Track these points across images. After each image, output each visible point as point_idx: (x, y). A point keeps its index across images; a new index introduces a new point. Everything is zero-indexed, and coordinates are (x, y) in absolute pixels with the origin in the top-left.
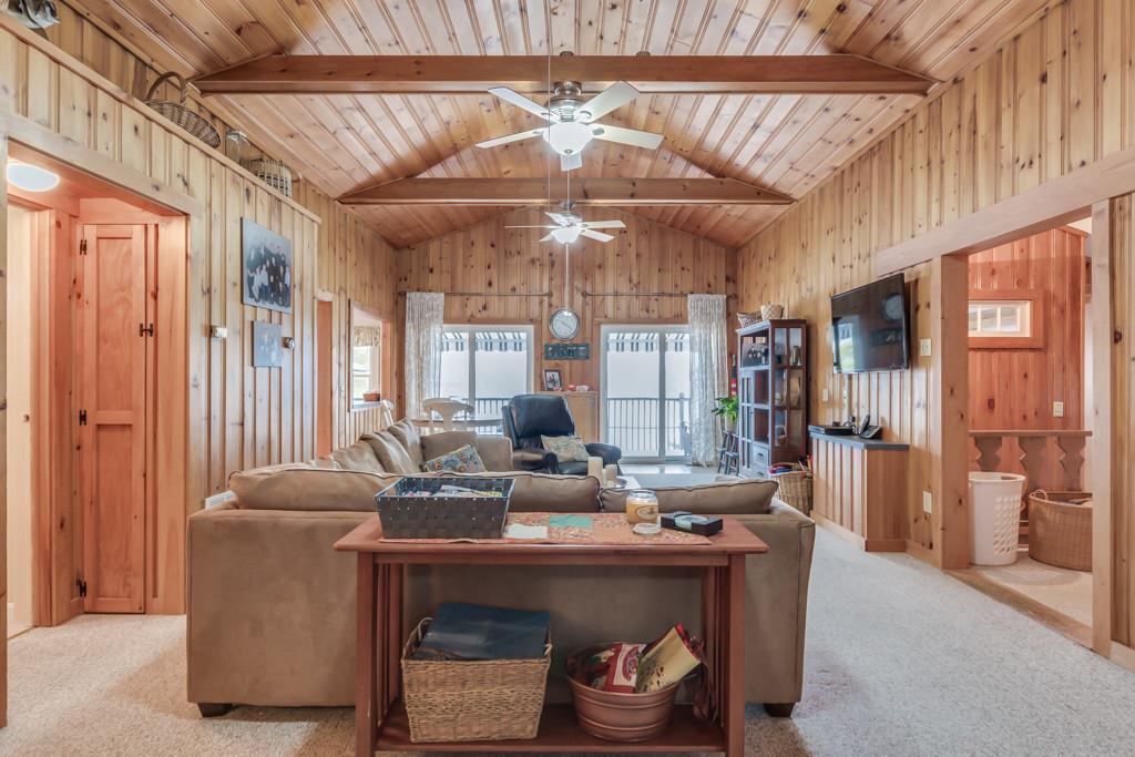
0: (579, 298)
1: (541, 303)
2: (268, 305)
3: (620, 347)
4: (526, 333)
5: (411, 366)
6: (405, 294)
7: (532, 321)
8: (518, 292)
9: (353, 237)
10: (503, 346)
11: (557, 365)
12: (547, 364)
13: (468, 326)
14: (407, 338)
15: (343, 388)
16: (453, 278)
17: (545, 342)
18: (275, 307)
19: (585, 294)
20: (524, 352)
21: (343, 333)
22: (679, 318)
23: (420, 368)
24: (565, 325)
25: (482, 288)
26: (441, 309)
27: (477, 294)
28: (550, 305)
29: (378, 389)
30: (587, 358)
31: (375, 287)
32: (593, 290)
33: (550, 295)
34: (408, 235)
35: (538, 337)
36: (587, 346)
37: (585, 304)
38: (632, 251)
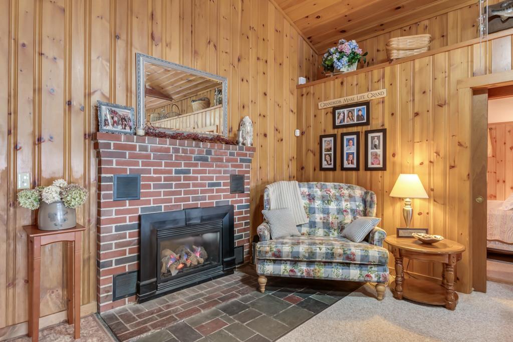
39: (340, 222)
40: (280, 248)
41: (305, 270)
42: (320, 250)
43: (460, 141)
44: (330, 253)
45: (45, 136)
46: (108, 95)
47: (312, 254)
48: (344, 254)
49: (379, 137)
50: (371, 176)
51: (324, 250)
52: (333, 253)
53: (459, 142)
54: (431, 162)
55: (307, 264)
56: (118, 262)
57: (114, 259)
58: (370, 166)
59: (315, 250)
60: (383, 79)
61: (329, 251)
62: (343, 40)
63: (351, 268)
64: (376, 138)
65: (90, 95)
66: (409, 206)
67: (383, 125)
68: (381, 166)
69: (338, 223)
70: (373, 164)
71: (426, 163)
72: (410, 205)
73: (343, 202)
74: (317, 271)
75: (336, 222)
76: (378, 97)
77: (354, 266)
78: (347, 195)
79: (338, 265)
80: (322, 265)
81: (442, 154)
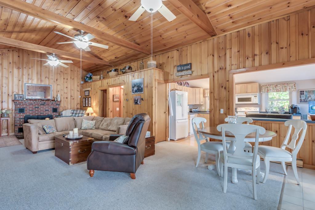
2: (137, 93)
45: (3, 101)
46: (17, 92)
56: (19, 125)
57: (18, 125)
62: (90, 73)
65: (13, 93)
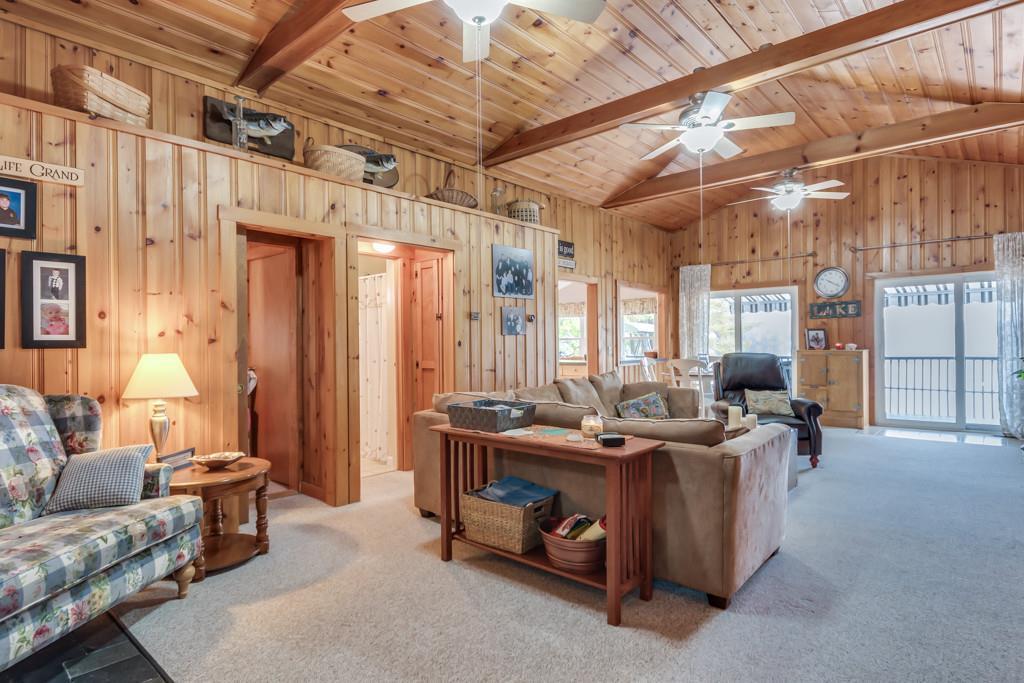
0: (847, 256)
1: (805, 263)
2: (513, 295)
3: (902, 301)
4: (790, 294)
5: (683, 330)
6: (678, 268)
7: (795, 282)
8: (781, 255)
9: (619, 231)
10: (768, 307)
11: (824, 323)
12: (812, 323)
13: (732, 292)
14: (681, 306)
15: (610, 348)
16: (720, 250)
17: (810, 300)
18: (520, 296)
19: (854, 250)
20: (789, 311)
21: (610, 304)
22: (984, 263)
23: (690, 330)
24: (831, 284)
25: (745, 255)
26: (709, 278)
27: (742, 262)
28: (816, 265)
29: (656, 349)
30: (858, 315)
31: (646, 266)
32: (865, 243)
33: (814, 254)
34: (677, 219)
35: (803, 297)
36: (858, 303)
37: (855, 260)
38: (915, 196)
39: (31, 480)
40: (12, 583)
41: (72, 609)
42: (106, 541)
43: (225, 300)
44: (126, 539)
47: (93, 558)
48: (149, 529)
49: (64, 274)
50: (42, 361)
51: (112, 540)
52: (131, 537)
53: (223, 303)
54: (178, 332)
55: (72, 595)
58: (38, 336)
59: (94, 548)
60: (71, 143)
61: (123, 537)
63: (154, 555)
64: (56, 274)
66: (162, 414)
67: (74, 247)
68: (71, 336)
69: (26, 484)
70: (48, 333)
71: (170, 333)
72: (163, 411)
73: (18, 430)
74: (97, 597)
75: (20, 481)
76: (60, 181)
77: (157, 549)
78: (17, 410)
79: (131, 562)
80: (104, 578)
81: (196, 319)
